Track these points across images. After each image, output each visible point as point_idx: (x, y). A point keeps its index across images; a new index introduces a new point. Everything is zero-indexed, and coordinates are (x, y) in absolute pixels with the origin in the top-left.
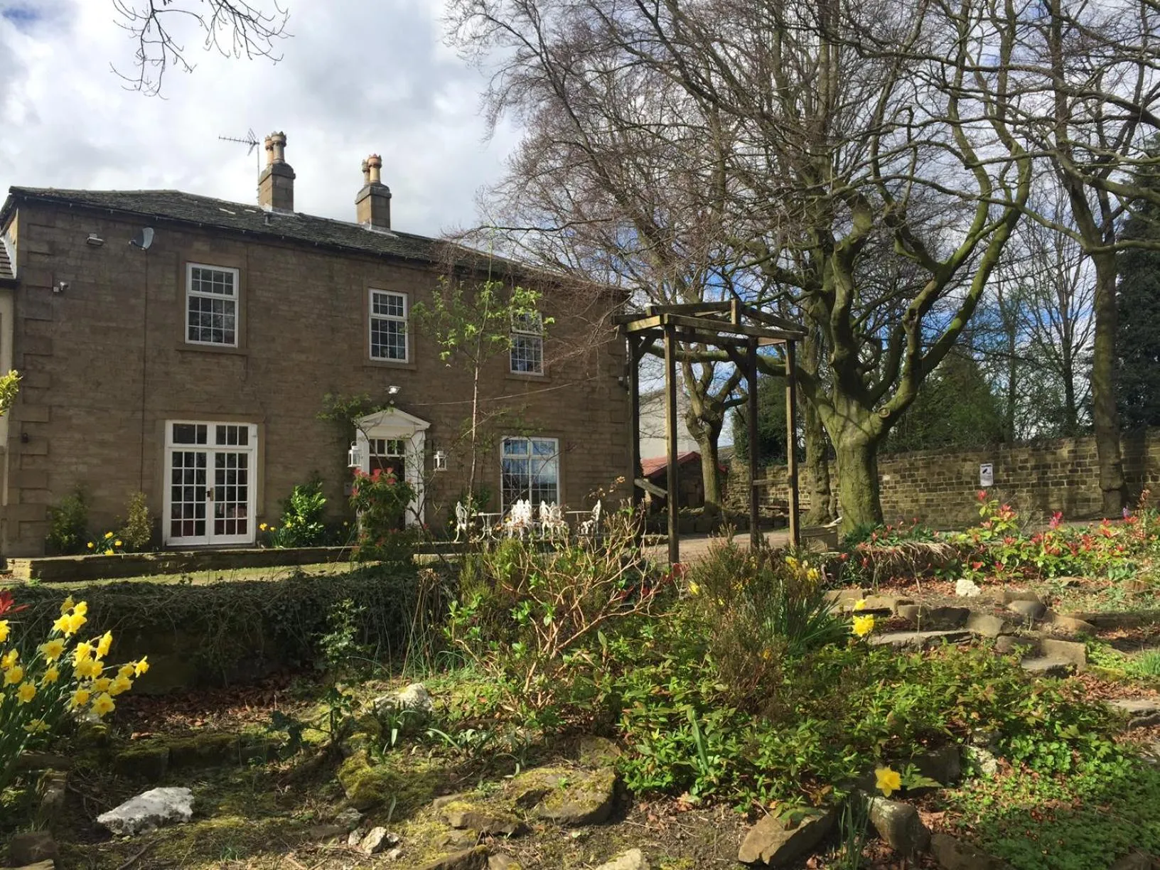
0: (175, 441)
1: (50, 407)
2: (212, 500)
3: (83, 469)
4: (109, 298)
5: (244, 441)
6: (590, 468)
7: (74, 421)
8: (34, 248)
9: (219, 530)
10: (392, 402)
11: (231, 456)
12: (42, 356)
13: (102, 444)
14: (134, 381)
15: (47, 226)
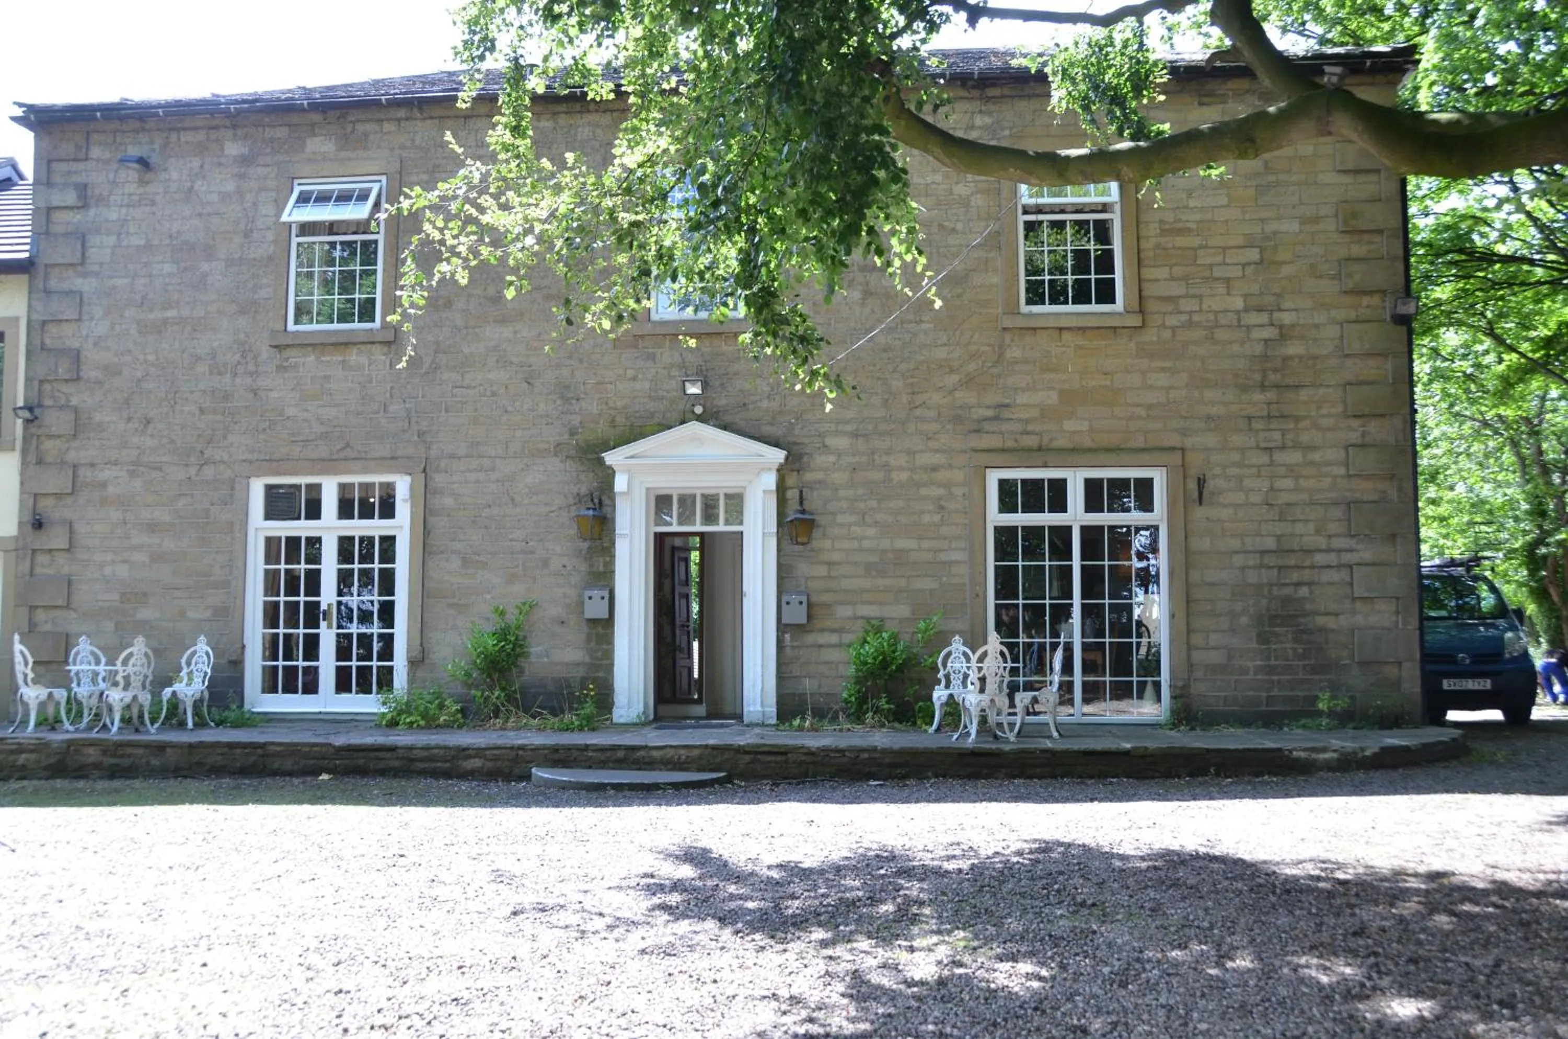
0: (268, 516)
1: (75, 467)
2: (330, 626)
3: (123, 571)
4: (168, 268)
5: (388, 510)
6: (1270, 543)
7: (111, 489)
8: (57, 199)
9: (343, 685)
10: (699, 410)
11: (367, 542)
12: (67, 381)
13: (152, 527)
14: (202, 411)
15: (76, 160)
